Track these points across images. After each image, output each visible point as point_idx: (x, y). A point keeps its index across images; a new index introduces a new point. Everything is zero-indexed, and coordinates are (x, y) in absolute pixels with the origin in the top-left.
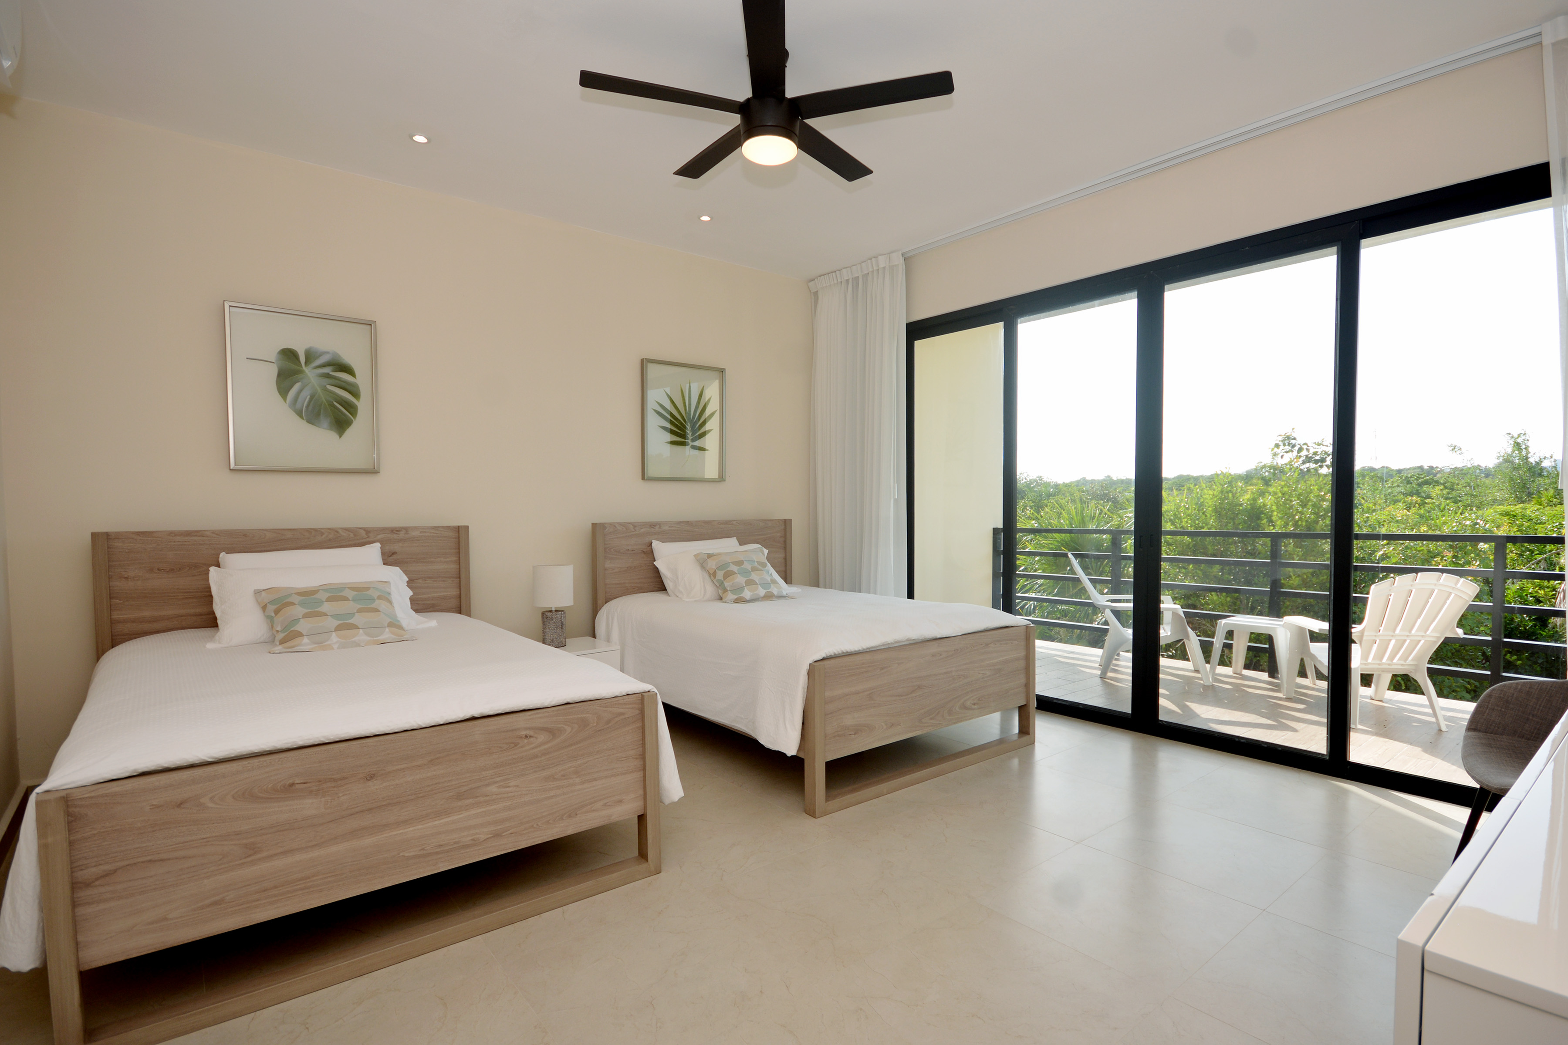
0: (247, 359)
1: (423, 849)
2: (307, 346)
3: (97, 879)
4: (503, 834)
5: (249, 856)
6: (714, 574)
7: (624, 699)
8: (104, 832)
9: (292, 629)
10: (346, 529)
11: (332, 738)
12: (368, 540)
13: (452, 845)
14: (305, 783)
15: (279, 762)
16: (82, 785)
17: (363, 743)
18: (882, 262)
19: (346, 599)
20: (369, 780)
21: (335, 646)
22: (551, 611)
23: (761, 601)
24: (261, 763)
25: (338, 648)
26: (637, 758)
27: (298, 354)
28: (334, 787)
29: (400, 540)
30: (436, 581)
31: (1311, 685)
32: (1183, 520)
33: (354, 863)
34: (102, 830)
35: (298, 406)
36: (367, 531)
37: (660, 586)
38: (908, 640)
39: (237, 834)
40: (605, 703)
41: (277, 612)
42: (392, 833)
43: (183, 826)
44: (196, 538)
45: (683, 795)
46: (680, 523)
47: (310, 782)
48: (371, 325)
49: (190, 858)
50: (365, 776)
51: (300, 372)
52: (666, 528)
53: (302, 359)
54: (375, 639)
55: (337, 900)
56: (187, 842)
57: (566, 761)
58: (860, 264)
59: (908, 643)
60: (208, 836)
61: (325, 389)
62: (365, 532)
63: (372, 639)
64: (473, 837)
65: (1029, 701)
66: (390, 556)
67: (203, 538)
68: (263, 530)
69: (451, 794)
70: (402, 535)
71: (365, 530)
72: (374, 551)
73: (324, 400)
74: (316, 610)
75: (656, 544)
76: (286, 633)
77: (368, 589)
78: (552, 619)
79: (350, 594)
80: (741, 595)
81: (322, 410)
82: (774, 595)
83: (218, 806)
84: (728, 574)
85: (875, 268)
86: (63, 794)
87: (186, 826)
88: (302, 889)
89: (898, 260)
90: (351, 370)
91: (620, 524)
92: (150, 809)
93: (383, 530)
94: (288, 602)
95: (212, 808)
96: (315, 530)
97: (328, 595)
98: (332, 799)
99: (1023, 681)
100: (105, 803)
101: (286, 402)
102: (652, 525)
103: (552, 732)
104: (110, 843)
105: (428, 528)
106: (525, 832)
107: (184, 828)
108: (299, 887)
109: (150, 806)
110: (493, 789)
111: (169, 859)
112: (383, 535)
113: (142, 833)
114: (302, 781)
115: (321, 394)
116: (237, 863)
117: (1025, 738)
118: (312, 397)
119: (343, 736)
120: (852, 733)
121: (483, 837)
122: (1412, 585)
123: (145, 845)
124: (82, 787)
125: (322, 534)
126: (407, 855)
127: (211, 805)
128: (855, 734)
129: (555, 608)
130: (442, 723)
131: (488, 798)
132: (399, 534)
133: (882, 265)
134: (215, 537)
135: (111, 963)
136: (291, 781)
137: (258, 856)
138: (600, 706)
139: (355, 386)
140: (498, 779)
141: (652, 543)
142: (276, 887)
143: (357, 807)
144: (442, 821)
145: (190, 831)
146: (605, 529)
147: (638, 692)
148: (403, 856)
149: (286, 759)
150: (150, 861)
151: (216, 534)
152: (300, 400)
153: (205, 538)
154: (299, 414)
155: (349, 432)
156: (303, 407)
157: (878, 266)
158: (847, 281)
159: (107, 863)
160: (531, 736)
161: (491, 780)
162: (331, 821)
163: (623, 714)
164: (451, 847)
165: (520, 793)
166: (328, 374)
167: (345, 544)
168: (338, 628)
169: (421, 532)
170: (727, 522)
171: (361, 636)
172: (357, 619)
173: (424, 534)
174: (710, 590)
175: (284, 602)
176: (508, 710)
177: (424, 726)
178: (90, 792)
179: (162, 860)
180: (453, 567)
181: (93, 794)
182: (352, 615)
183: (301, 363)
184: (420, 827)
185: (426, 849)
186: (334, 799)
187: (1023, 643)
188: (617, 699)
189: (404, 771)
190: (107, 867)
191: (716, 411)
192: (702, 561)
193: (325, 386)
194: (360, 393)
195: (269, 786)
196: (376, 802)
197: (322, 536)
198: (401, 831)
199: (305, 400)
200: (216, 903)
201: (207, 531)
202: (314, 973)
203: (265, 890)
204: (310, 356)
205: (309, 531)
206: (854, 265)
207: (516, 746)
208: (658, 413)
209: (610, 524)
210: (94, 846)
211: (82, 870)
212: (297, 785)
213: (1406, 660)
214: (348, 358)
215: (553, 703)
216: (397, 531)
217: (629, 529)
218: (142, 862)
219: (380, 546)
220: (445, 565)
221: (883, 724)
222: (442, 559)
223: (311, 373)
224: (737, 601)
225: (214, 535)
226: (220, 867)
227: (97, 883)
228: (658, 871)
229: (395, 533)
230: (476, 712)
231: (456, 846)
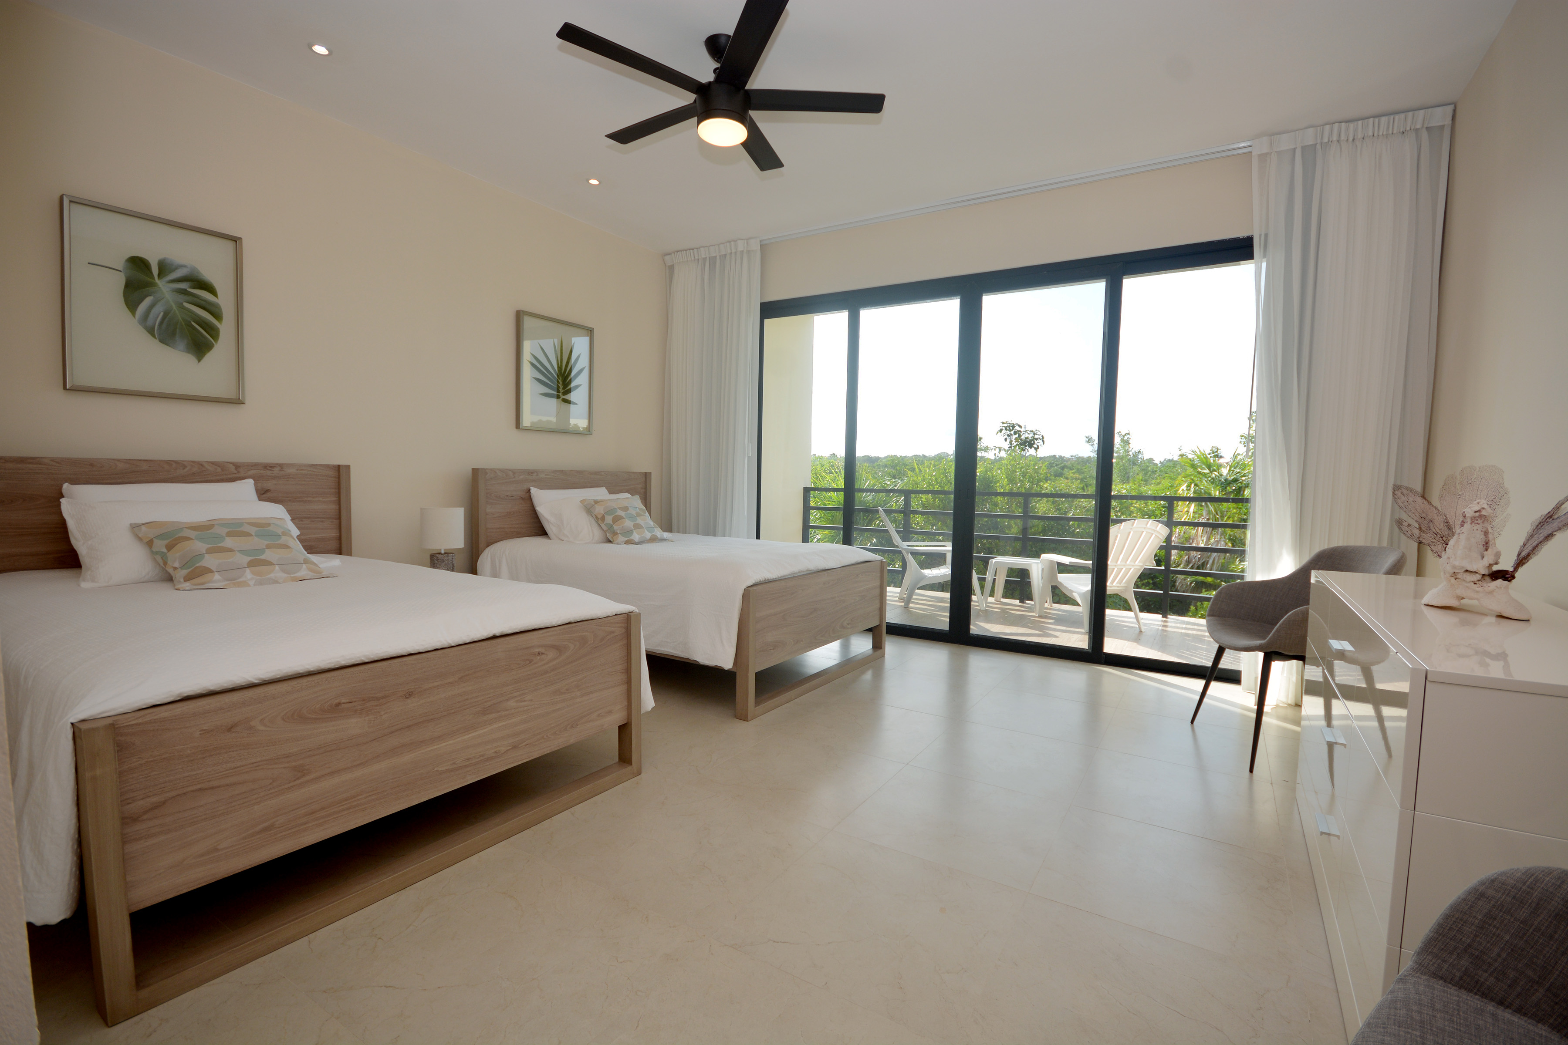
0: (89, 263)
1: (454, 763)
2: (161, 257)
3: (145, 812)
4: (520, 746)
5: (298, 779)
6: (603, 518)
7: (614, 619)
8: (152, 761)
9: (197, 565)
10: (213, 463)
11: (372, 657)
12: (237, 475)
13: (478, 758)
14: (350, 702)
15: (327, 682)
16: (123, 713)
17: (403, 661)
18: (741, 246)
19: (248, 535)
20: (407, 698)
21: (252, 583)
22: (440, 553)
23: (647, 543)
24: (310, 683)
25: (254, 585)
26: (623, 673)
27: (150, 263)
28: (377, 706)
29: (274, 478)
30: (313, 521)
31: (1049, 607)
32: (935, 487)
33: (395, 780)
34: (150, 760)
35: (150, 322)
36: (237, 466)
37: (541, 531)
38: (807, 570)
39: (287, 757)
40: (600, 623)
41: (170, 547)
42: (427, 749)
43: (233, 751)
44: (31, 466)
45: (654, 705)
46: (555, 471)
47: (355, 702)
48: (236, 241)
49: (240, 784)
50: (404, 693)
51: (153, 284)
52: (542, 476)
53: (155, 270)
54: (292, 575)
55: (379, 818)
56: (238, 767)
57: (569, 676)
58: (718, 245)
59: (808, 572)
60: (258, 760)
61: (181, 306)
62: (234, 467)
63: (289, 576)
64: (495, 750)
65: (882, 621)
66: (263, 494)
67: (40, 466)
68: (113, 459)
69: (478, 709)
70: (276, 471)
71: (233, 464)
72: (247, 487)
73: (180, 319)
74: (218, 545)
75: (534, 491)
76: (189, 570)
77: (269, 525)
78: (443, 561)
79: (252, 530)
80: (631, 538)
81: (178, 330)
82: (658, 539)
83: (267, 729)
84: (617, 519)
85: (733, 251)
86: (109, 721)
87: (237, 751)
88: (348, 809)
89: (755, 246)
90: (212, 288)
91: (501, 470)
92: (200, 734)
93: (255, 465)
94: (181, 537)
95: (262, 731)
96: (176, 462)
97: (227, 530)
98: (375, 718)
99: (878, 605)
100: (153, 730)
101: (134, 317)
102: (530, 473)
103: (559, 649)
104: (159, 772)
105: (305, 465)
106: (537, 743)
107: (235, 752)
108: (345, 807)
109: (200, 731)
110: (512, 703)
111: (219, 787)
112: (255, 471)
113: (192, 761)
114: (347, 701)
115: (177, 311)
116: (287, 786)
117: (879, 652)
118: (166, 314)
119: (382, 655)
120: (772, 648)
121: (503, 749)
122: (1131, 529)
123: (195, 773)
124: (120, 714)
125: (184, 467)
126: (440, 769)
127: (262, 728)
128: (773, 649)
129: (445, 549)
130: (468, 642)
131: (507, 712)
132: (273, 471)
133: (740, 248)
134: (55, 466)
135: (160, 901)
136: (337, 701)
137: (307, 778)
138: (596, 626)
139: (217, 306)
140: (516, 694)
141: (530, 490)
142: (323, 809)
143: (397, 725)
144: (470, 735)
145: (240, 756)
146: (486, 475)
147: (625, 612)
148: (437, 771)
149: (333, 678)
150: (200, 789)
151: (56, 462)
152: (151, 316)
153: (42, 466)
154: (151, 331)
155: (209, 357)
156: (155, 324)
157: (736, 249)
158: (705, 259)
159: (156, 795)
160: (542, 654)
161: (510, 695)
162: (374, 740)
163: (613, 632)
164: (478, 760)
165: (533, 706)
166: (185, 290)
167: (211, 479)
168: (251, 564)
169: (297, 470)
170: (597, 473)
171: (277, 573)
172: (268, 555)
173: (301, 472)
174: (598, 534)
175: (177, 536)
176: (523, 629)
177: (453, 645)
178: (137, 718)
179: (212, 788)
180: (333, 507)
181: (140, 721)
182: (262, 551)
183: (153, 275)
184: (451, 742)
185: (456, 763)
186: (377, 718)
187: (879, 575)
188: (608, 619)
189: (438, 689)
190: (154, 799)
191: (585, 368)
192: (589, 508)
193: (182, 304)
194: (222, 314)
195: (317, 707)
196: (414, 719)
197: (184, 469)
198: (435, 747)
199: (158, 317)
200: (266, 829)
201: (45, 458)
202: (361, 891)
203: (313, 813)
204: (164, 268)
205: (169, 463)
206: (712, 246)
207: (530, 662)
208: (533, 365)
209: (491, 470)
210: (141, 777)
211: (128, 804)
212: (343, 705)
213: (1120, 584)
214: (208, 274)
215: (560, 623)
216: (271, 467)
217: (509, 475)
218: (192, 791)
219: (253, 482)
220: (324, 505)
221: (792, 641)
222: (321, 499)
223: (164, 287)
224: (628, 542)
225: (54, 464)
226: (271, 791)
227: (145, 817)
228: (639, 773)
229: (268, 469)
230: (497, 631)
231: (482, 758)
